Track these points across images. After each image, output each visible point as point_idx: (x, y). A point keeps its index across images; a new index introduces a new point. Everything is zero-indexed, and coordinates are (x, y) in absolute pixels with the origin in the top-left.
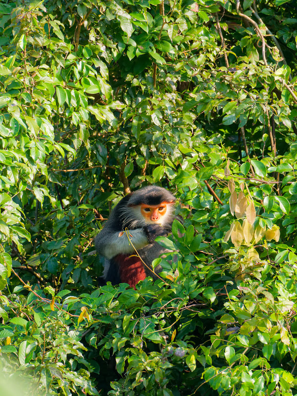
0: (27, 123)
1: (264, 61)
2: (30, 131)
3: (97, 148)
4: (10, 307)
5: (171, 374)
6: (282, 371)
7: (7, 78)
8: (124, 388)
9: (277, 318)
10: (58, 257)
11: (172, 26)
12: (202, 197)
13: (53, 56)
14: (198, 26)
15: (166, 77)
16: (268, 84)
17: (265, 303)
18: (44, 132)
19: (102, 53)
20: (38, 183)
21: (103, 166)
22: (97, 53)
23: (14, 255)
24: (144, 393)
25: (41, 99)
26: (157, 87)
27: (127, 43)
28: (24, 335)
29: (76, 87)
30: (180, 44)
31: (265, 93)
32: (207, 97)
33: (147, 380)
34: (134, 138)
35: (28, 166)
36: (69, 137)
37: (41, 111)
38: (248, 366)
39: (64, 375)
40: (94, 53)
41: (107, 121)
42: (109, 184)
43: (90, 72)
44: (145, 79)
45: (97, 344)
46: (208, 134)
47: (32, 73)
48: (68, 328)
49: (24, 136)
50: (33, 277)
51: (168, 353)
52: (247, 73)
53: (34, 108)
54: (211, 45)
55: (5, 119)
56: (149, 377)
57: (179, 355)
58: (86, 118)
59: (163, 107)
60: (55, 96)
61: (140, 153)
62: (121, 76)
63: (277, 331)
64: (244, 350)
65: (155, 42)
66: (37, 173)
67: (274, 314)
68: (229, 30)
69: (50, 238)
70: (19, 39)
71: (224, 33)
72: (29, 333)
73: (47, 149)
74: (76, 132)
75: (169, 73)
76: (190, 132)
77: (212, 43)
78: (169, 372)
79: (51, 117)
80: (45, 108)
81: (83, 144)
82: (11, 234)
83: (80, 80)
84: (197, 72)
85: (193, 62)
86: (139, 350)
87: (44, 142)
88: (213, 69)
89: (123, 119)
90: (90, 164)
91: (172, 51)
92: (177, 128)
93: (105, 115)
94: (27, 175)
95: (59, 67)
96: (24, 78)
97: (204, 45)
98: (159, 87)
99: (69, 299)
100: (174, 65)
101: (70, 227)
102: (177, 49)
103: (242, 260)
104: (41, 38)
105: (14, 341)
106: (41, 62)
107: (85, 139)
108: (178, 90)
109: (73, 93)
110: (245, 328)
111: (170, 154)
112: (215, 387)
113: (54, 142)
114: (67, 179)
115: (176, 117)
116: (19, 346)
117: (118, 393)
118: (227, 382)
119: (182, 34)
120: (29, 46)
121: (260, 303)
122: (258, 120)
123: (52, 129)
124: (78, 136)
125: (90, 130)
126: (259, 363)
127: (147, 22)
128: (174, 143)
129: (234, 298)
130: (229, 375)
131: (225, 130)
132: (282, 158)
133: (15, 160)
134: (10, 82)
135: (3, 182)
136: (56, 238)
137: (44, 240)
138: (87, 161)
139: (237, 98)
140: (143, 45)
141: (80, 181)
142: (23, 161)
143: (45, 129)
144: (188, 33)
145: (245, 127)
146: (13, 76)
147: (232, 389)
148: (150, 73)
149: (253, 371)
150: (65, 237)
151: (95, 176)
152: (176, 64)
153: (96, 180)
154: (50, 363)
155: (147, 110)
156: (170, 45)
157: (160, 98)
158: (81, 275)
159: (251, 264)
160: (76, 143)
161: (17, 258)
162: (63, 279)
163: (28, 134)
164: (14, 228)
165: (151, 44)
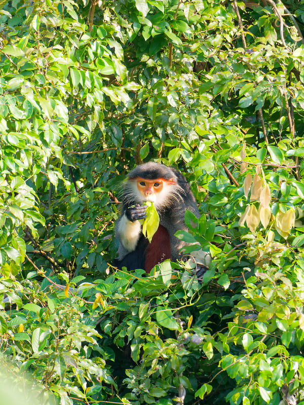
0: (40, 104)
1: (282, 41)
2: (44, 113)
3: (112, 131)
4: (23, 293)
5: (188, 361)
6: (301, 359)
7: (20, 60)
8: (140, 376)
9: (295, 305)
10: (73, 241)
11: (188, 6)
12: (218, 181)
13: (66, 36)
14: (215, 5)
15: (182, 57)
16: (286, 66)
17: (283, 289)
18: (58, 114)
19: (116, 33)
20: (51, 166)
21: (118, 149)
22: (111, 33)
23: (27, 239)
24: (160, 381)
25: (55, 80)
26: (173, 67)
27: (143, 23)
28: (37, 322)
29: (91, 67)
30: (197, 24)
31: (283, 75)
32: (224, 79)
33: (164, 368)
34: (150, 119)
35: (42, 149)
36: (84, 118)
37: (54, 93)
38: (266, 353)
39: (78, 363)
40: (108, 33)
41: (122, 103)
42: (125, 167)
43: (105, 52)
44: (161, 60)
45: (112, 332)
46: (225, 115)
47: (45, 53)
48: (82, 315)
49: (38, 118)
50: (47, 262)
51: (184, 340)
52: (264, 55)
53: (47, 89)
54: (228, 25)
55: (18, 101)
56: (166, 365)
57: (196, 341)
58: (101, 99)
59: (179, 88)
60: (69, 77)
61: (156, 136)
62: (137, 57)
63: (296, 318)
64: (262, 338)
65: (171, 22)
66: (51, 156)
67: (292, 300)
68: (246, 10)
69: (64, 222)
70: (32, 20)
71: (241, 12)
72: (42, 320)
73: (61, 131)
74: (91, 114)
75: (185, 53)
76: (207, 113)
77: (229, 23)
78: (186, 359)
79: (65, 98)
80: (59, 89)
81: (98, 126)
82: (25, 219)
83: (94, 61)
84: (213, 53)
85: (210, 42)
86: (154, 338)
87: (58, 125)
88: (229, 50)
89: (138, 100)
90: (105, 146)
91: (188, 31)
92: (193, 110)
93: (120, 96)
94: (40, 158)
95: (73, 48)
96: (38, 59)
97: (221, 24)
98: (175, 68)
99: (84, 285)
100: (190, 45)
101: (84, 211)
102: (194, 29)
103: (260, 245)
104: (54, 18)
105: (27, 328)
106: (55, 43)
107: (100, 121)
108: (195, 70)
109: (87, 73)
110: (263, 315)
111: (186, 136)
112: (232, 375)
113: (68, 124)
114: (82, 161)
115: (193, 98)
116: (32, 333)
117: (133, 381)
118: (245, 370)
119: (198, 14)
120: (43, 26)
121: (279, 289)
122: (275, 103)
123: (67, 111)
124: (93, 118)
125: (104, 111)
126: (277, 351)
127: (162, 2)
128: (190, 125)
129: (251, 285)
130: (247, 363)
131: (242, 110)
132: (300, 140)
133: (29, 143)
134: (23, 64)
135: (17, 166)
136: (70, 222)
137: (58, 225)
138: (102, 143)
139: (254, 80)
140: (159, 25)
141: (94, 163)
142: (37, 144)
143: (59, 111)
144: (204, 13)
145: (263, 108)
146: (26, 57)
147: (250, 377)
148: (166, 54)
149: (271, 359)
150: (80, 221)
151: (110, 158)
152: (192, 44)
153: (110, 163)
154: (64, 351)
155: (163, 91)
156: (187, 25)
157: (176, 79)
158: (95, 260)
159: (270, 250)
160: (91, 125)
161: (31, 242)
162: (78, 264)
163: (42, 116)
164: (28, 212)
165: (167, 24)
